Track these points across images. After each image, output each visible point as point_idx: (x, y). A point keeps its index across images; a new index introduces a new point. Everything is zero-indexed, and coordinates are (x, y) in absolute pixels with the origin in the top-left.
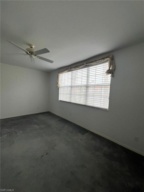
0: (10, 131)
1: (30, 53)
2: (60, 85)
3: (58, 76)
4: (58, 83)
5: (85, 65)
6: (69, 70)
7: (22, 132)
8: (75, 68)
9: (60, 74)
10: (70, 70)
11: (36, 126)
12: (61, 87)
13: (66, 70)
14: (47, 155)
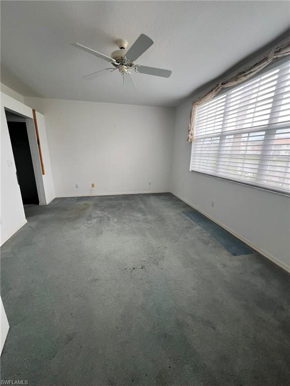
0: (102, 215)
1: (118, 63)
2: (195, 135)
3: (191, 113)
4: (189, 131)
5: (270, 61)
6: (219, 90)
7: (116, 220)
8: (236, 78)
9: (196, 106)
10: (223, 89)
11: (139, 215)
12: (197, 139)
13: (212, 90)
14: (142, 270)
